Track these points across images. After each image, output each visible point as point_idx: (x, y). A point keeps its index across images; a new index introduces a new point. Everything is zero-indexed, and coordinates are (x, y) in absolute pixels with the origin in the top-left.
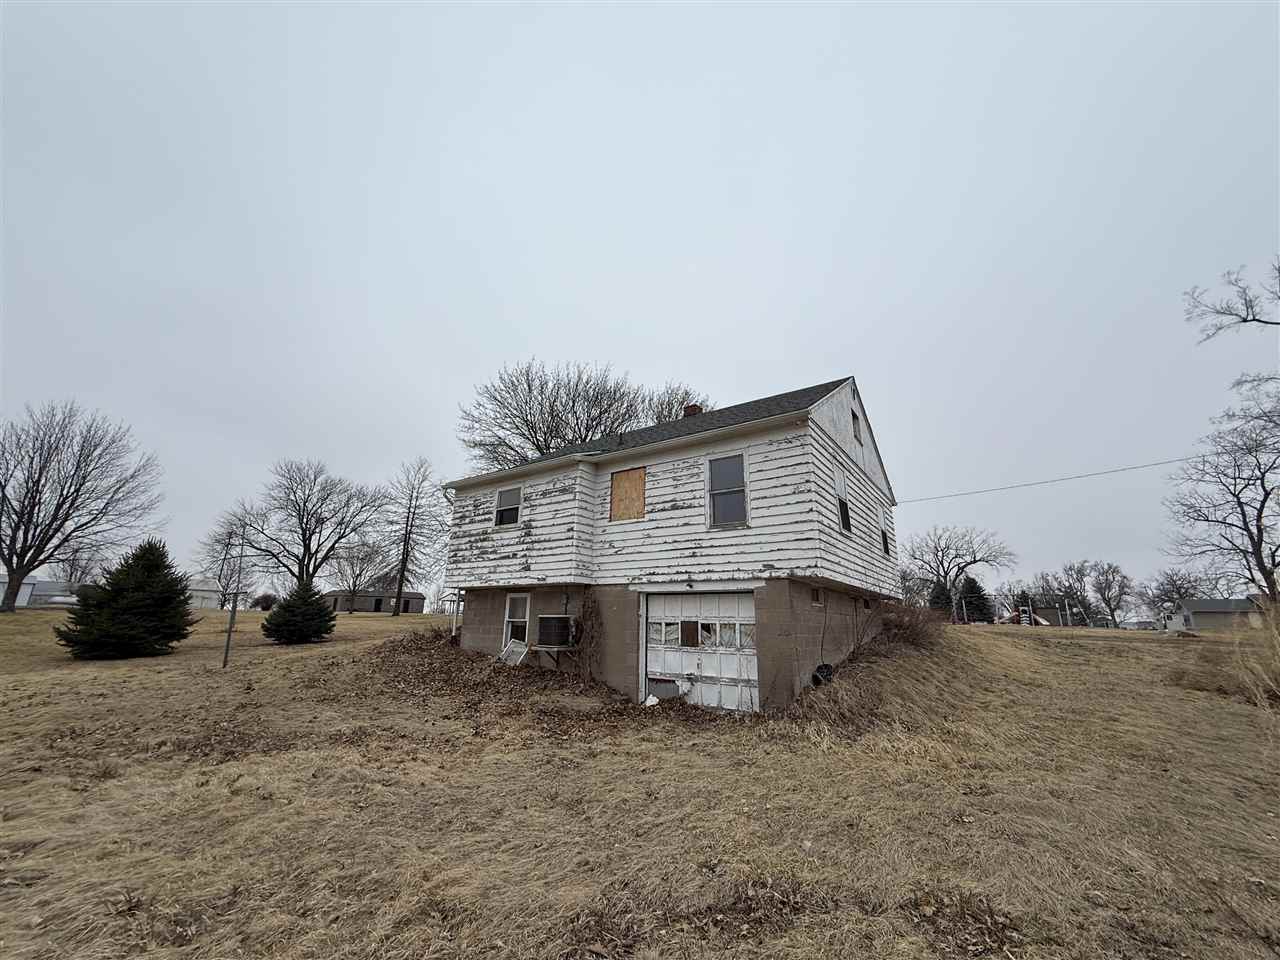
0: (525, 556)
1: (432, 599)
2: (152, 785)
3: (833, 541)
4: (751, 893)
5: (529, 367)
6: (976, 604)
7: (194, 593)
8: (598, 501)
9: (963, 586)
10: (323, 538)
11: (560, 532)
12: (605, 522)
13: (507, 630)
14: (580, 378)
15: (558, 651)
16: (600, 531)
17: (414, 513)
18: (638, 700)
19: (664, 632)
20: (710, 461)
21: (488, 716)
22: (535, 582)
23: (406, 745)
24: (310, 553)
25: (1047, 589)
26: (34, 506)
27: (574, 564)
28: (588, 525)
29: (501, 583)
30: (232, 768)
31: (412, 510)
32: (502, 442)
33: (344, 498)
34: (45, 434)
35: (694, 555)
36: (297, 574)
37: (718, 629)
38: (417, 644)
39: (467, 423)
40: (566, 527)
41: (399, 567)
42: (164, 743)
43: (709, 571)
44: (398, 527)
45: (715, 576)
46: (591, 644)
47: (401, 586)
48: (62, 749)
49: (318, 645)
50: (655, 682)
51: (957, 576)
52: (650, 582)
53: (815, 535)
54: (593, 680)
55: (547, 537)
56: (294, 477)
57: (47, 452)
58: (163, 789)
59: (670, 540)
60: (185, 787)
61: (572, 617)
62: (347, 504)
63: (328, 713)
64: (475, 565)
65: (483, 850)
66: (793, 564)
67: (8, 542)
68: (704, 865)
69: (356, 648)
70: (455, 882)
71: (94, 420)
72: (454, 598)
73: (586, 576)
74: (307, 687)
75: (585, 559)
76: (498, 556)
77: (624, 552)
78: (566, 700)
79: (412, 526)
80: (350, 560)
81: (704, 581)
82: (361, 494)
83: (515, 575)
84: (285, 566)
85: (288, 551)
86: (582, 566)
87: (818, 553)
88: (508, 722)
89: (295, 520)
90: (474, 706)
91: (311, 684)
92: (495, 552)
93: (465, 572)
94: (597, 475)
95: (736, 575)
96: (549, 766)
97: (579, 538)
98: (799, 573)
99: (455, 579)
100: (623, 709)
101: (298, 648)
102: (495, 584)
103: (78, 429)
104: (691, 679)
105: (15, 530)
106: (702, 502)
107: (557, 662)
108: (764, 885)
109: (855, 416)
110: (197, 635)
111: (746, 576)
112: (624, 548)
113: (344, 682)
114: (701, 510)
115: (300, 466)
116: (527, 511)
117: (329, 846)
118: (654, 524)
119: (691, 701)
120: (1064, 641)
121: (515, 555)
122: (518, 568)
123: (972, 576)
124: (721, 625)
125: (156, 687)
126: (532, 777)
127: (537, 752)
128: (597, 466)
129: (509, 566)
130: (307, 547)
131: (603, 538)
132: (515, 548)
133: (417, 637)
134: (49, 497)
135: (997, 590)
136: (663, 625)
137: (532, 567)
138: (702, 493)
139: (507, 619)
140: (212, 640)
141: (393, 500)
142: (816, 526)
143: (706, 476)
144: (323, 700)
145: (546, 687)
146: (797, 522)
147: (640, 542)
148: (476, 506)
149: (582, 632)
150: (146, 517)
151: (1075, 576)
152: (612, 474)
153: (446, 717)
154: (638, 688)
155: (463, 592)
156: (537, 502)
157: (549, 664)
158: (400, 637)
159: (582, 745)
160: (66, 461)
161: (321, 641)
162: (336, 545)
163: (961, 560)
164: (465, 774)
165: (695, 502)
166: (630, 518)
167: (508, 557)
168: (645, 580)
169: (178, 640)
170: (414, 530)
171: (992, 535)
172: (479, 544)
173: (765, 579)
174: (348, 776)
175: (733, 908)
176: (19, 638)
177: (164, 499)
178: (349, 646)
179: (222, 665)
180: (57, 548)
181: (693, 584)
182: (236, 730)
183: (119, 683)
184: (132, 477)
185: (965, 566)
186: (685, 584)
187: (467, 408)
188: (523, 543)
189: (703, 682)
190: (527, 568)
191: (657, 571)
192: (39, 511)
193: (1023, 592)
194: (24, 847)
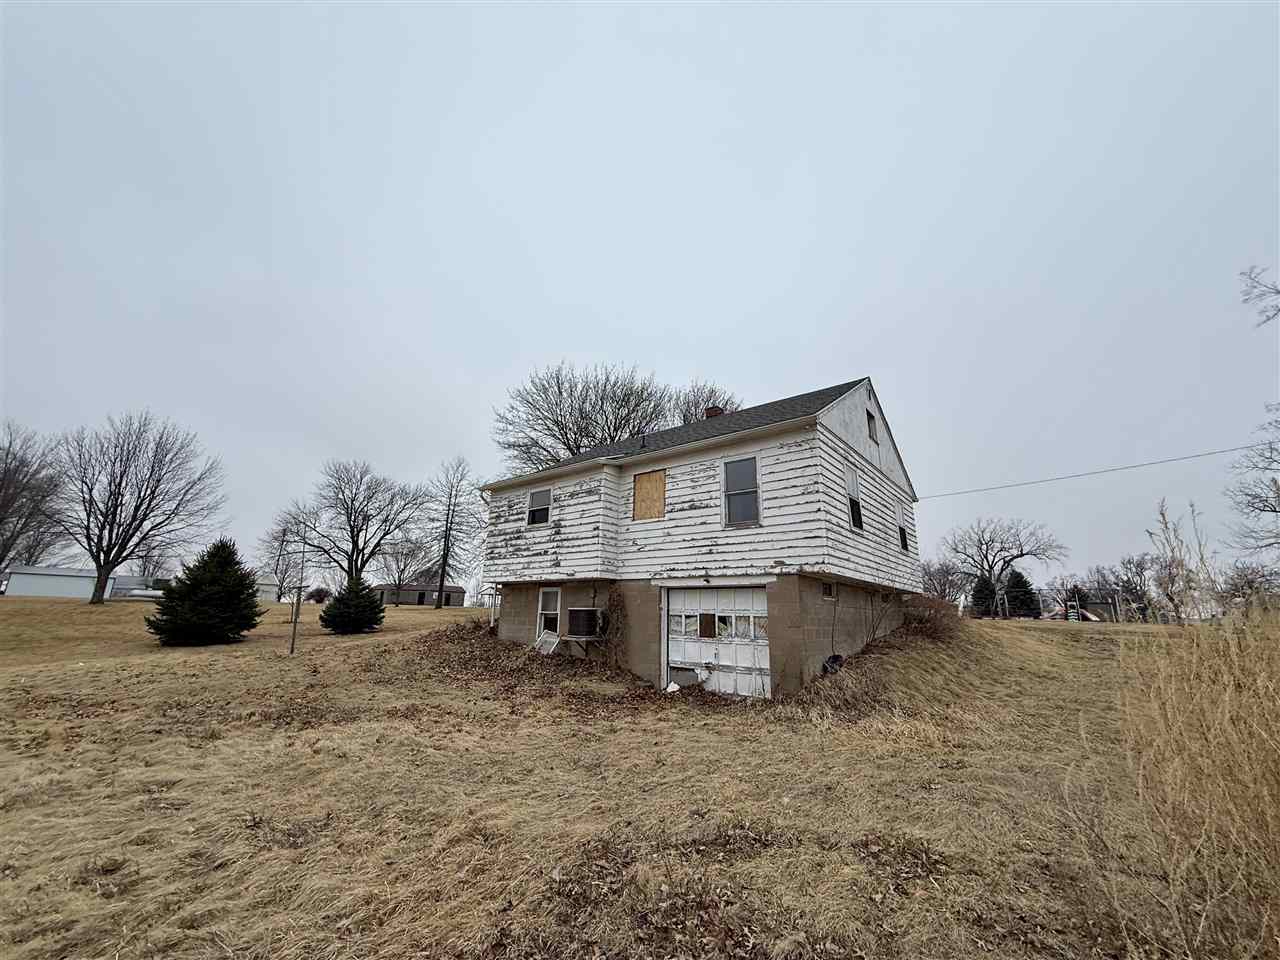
0: (555, 553)
1: (472, 592)
2: (251, 745)
3: (841, 538)
4: (730, 833)
5: (559, 371)
6: (1022, 600)
7: (262, 588)
8: (623, 501)
9: (1008, 581)
10: (371, 534)
11: (586, 530)
12: (629, 521)
13: (540, 622)
14: (607, 379)
15: (587, 641)
16: (623, 529)
17: (454, 511)
18: (660, 686)
19: (684, 624)
20: (726, 464)
21: (523, 698)
22: (565, 577)
23: (453, 720)
24: (358, 549)
25: (1103, 584)
26: (117, 507)
27: (599, 561)
28: (613, 524)
29: (534, 578)
30: (311, 734)
31: (452, 508)
32: (536, 443)
33: (388, 496)
34: (124, 442)
35: (711, 552)
36: (347, 569)
37: (734, 621)
38: (459, 634)
39: (501, 425)
40: (592, 526)
41: (441, 561)
42: (253, 714)
43: (724, 567)
44: (439, 524)
45: (729, 572)
46: (616, 634)
47: (442, 581)
48: (172, 717)
49: (371, 635)
50: (676, 670)
51: (1002, 570)
52: (670, 578)
53: (823, 533)
54: (619, 668)
55: (575, 536)
56: (342, 477)
57: (127, 457)
58: (260, 748)
59: (689, 538)
60: (276, 747)
61: (600, 610)
62: (391, 502)
63: (383, 693)
64: (508, 561)
65: (516, 797)
66: (803, 560)
67: (96, 541)
68: (696, 812)
69: (406, 638)
70: (495, 817)
71: (165, 428)
72: (493, 592)
73: (612, 571)
74: (365, 671)
75: (609, 555)
76: (530, 553)
77: (646, 549)
78: (593, 685)
79: (452, 523)
80: (395, 555)
81: (719, 576)
82: (403, 493)
83: (546, 571)
84: (335, 561)
85: (338, 547)
86: (606, 561)
87: (825, 550)
88: (541, 703)
89: (344, 518)
90: (510, 689)
91: (368, 668)
92: (528, 549)
93: (501, 568)
94: (620, 477)
95: (750, 571)
96: (575, 738)
97: (605, 537)
98: (807, 568)
99: (492, 574)
100: (646, 694)
101: (352, 637)
102: (528, 579)
103: (152, 436)
104: (709, 667)
105: (102, 530)
106: (717, 502)
107: (586, 651)
108: (742, 827)
109: (870, 417)
110: (265, 624)
111: (759, 572)
112: (646, 545)
113: (395, 667)
114: (717, 511)
115: (348, 467)
116: (557, 511)
117: (395, 790)
118: (673, 523)
119: (709, 687)
120: (1097, 637)
121: (546, 553)
122: (549, 564)
123: (1018, 570)
124: (736, 618)
125: (238, 670)
126: (560, 747)
127: (565, 728)
128: (621, 469)
129: (540, 562)
130: (355, 543)
131: (626, 536)
132: (545, 546)
133: (459, 628)
134: (129, 499)
135: (1047, 584)
136: (683, 617)
137: (562, 564)
138: (717, 494)
139: (540, 611)
140: (276, 630)
141: (433, 498)
142: (823, 525)
143: (721, 478)
144: (378, 682)
145: (575, 675)
146: (805, 521)
147: (660, 540)
148: (510, 507)
149: (608, 623)
150: (212, 516)
151: (1134, 569)
152: (635, 476)
153: (486, 698)
154: (660, 675)
155: (500, 586)
156: (565, 503)
157: (577, 652)
158: (443, 628)
159: (604, 723)
160: (142, 467)
161: (373, 631)
162: (382, 542)
163: (1007, 554)
164: (503, 743)
165: (712, 502)
166: (652, 518)
167: (540, 554)
168: (665, 575)
169: (248, 630)
170: (454, 527)
171: (1041, 527)
172: (514, 542)
173: (776, 574)
174: (406, 742)
175: (713, 843)
176: (112, 627)
177: (228, 499)
178: (399, 636)
179: (289, 651)
180: (137, 545)
181: (710, 579)
182: (309, 705)
183: (206, 666)
184: (199, 479)
185: (1011, 560)
186: (702, 579)
187: (501, 412)
188: (553, 541)
189: (720, 670)
190: (557, 565)
191: (676, 567)
192: (121, 512)
193: (1076, 587)
194: (167, 784)
